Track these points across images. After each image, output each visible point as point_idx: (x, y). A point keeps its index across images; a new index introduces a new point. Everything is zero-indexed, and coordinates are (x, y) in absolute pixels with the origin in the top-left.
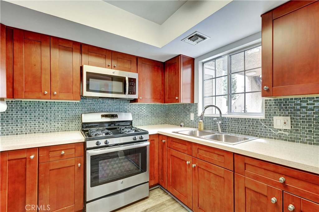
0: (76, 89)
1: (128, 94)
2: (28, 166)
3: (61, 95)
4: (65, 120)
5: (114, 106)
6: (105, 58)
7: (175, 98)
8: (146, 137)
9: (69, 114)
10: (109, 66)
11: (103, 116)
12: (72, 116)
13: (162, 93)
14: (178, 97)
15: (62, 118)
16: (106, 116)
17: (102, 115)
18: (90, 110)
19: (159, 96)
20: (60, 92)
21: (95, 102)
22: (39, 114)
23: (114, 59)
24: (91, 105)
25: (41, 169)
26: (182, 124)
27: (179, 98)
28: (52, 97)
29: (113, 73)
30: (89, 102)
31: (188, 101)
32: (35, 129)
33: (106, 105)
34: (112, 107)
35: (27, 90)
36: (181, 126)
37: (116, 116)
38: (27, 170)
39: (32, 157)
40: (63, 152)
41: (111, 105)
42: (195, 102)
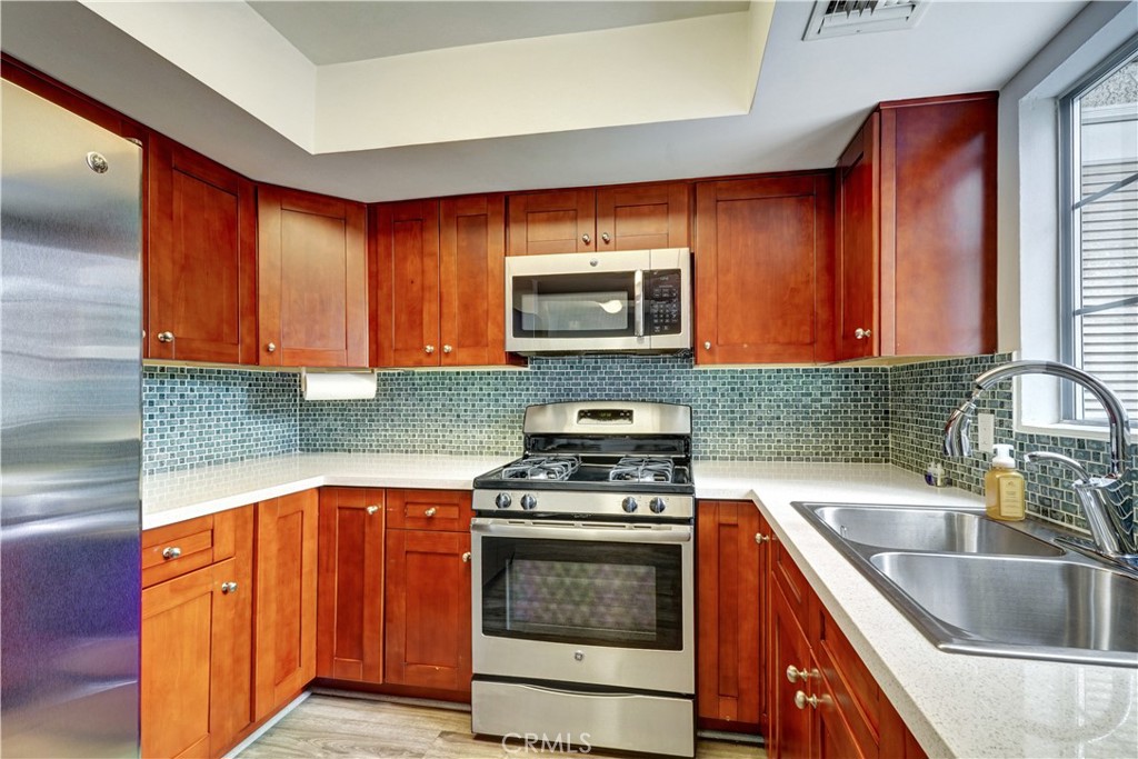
0: (491, 332)
1: (645, 334)
2: (367, 530)
3: (463, 355)
4: (497, 422)
5: (632, 379)
6: (575, 219)
7: (854, 335)
8: (676, 506)
9: (504, 406)
10: (587, 243)
11: (583, 414)
12: (512, 411)
13: (823, 314)
14: (867, 325)
15: (489, 416)
16: (595, 415)
17: (581, 412)
18: (558, 395)
19: (806, 328)
20: (460, 345)
21: (572, 367)
22: (443, 405)
23: (605, 215)
24: (560, 379)
25: (390, 543)
26: (937, 470)
27: (872, 335)
28: (444, 360)
29: (593, 264)
30: (555, 368)
31: (969, 347)
32: (436, 441)
33: (604, 379)
34: (626, 384)
35: (400, 346)
36: (929, 479)
37: (628, 415)
38: (367, 539)
39: (371, 509)
40: (431, 512)
41: (621, 379)
42: (1002, 349)
